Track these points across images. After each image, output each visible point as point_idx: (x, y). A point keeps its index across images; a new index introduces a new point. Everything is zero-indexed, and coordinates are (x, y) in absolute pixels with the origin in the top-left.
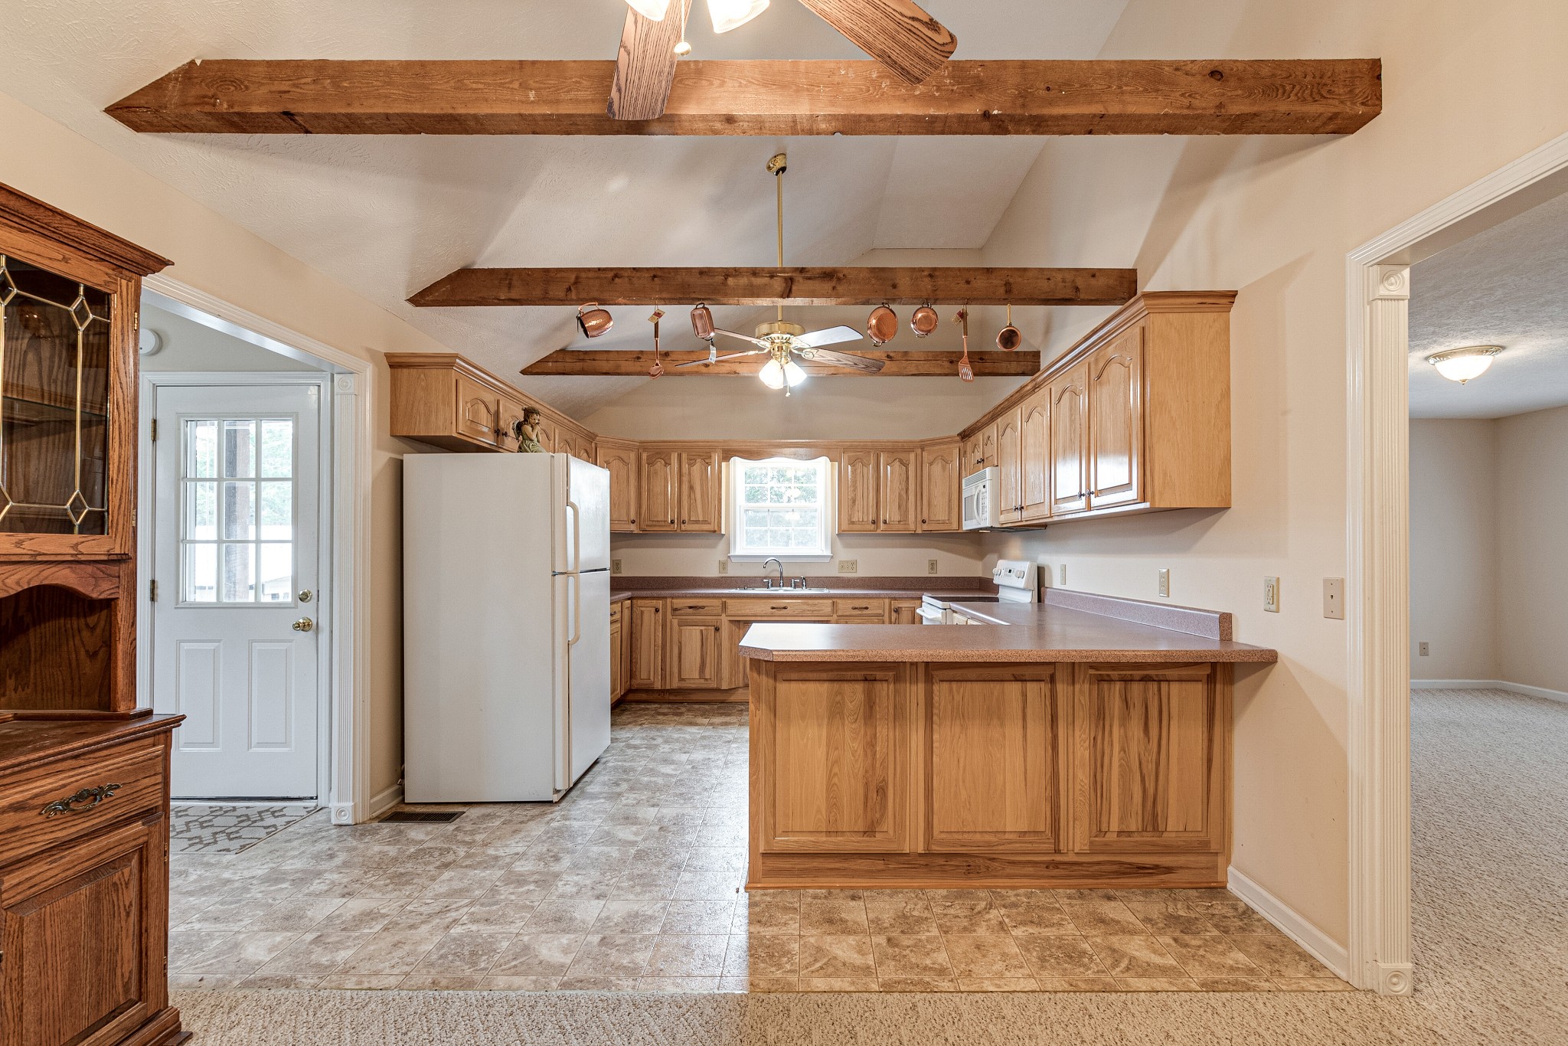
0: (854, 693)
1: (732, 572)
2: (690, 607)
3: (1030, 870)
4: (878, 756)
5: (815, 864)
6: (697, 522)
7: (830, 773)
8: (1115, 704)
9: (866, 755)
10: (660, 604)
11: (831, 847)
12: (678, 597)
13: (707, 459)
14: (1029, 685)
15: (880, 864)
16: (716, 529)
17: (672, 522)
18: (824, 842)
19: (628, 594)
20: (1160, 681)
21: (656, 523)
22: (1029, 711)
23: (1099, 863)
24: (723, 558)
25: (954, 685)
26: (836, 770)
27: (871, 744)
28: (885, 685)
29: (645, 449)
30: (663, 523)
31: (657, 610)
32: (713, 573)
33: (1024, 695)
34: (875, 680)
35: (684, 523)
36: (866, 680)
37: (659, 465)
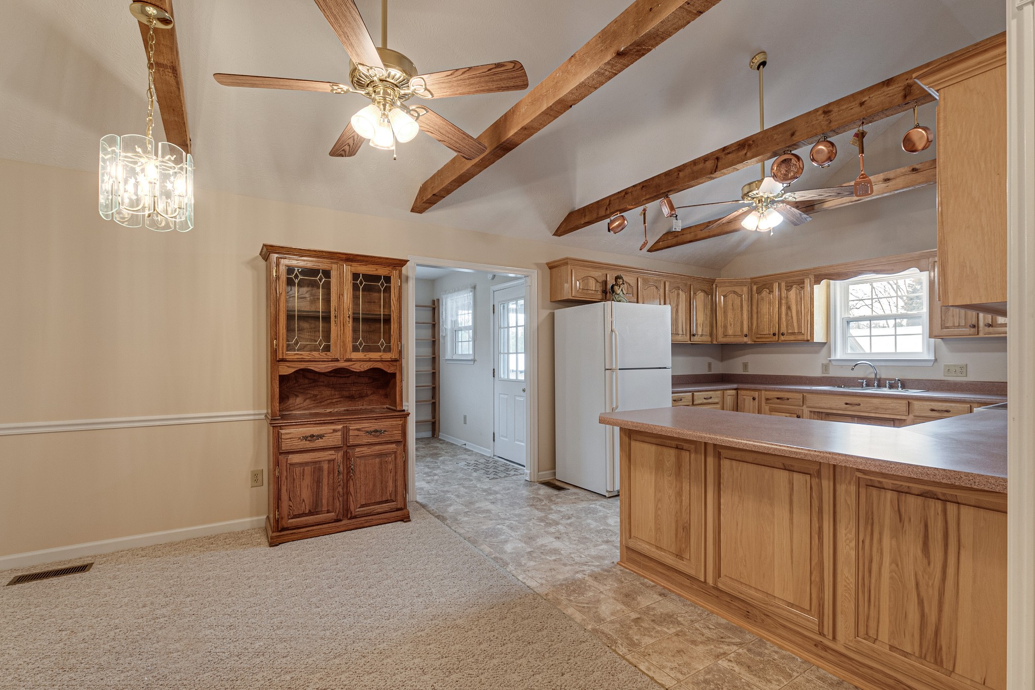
0: (670, 455)
1: (833, 373)
2: (778, 398)
3: (798, 640)
4: (683, 504)
5: (651, 565)
6: (793, 334)
7: (657, 507)
8: (887, 515)
9: (676, 501)
10: (756, 394)
11: (657, 557)
12: (769, 390)
13: (801, 283)
14: (796, 475)
15: (687, 582)
16: (809, 338)
17: (774, 334)
18: (653, 552)
19: (735, 386)
20: (945, 501)
21: (763, 336)
22: (795, 498)
23: (871, 668)
24: (825, 362)
25: (734, 463)
26: (659, 506)
27: (679, 494)
28: (688, 453)
29: (755, 283)
30: (768, 336)
31: (754, 399)
32: (818, 373)
33: (791, 483)
34: (682, 449)
35: (783, 334)
36: (677, 448)
37: (765, 293)
